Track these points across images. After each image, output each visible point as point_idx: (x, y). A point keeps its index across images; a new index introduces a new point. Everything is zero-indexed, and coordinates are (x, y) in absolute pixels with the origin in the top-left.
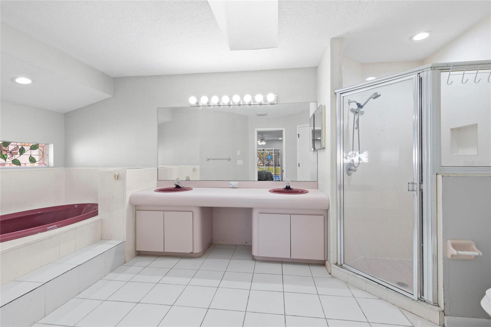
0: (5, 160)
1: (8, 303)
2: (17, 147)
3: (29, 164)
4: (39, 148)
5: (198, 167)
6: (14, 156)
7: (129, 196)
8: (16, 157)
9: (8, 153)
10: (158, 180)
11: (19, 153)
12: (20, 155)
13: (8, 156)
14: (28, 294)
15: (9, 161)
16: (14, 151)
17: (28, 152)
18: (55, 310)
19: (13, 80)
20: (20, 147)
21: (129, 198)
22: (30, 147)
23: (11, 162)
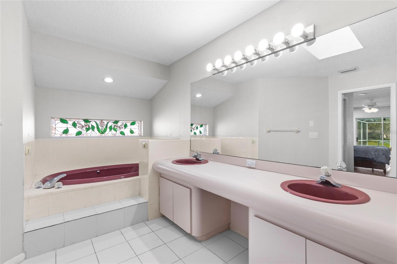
0: (116, 132)
1: (33, 231)
2: (123, 124)
3: (130, 134)
4: (136, 124)
5: (256, 139)
6: (121, 129)
7: (153, 163)
8: (122, 130)
9: (118, 128)
10: (191, 150)
11: (124, 127)
12: (125, 129)
13: (118, 129)
14: (49, 227)
15: (118, 132)
16: (122, 126)
17: (129, 127)
18: (73, 244)
19: (103, 80)
20: (124, 124)
21: (152, 164)
22: (130, 124)
23: (119, 133)
